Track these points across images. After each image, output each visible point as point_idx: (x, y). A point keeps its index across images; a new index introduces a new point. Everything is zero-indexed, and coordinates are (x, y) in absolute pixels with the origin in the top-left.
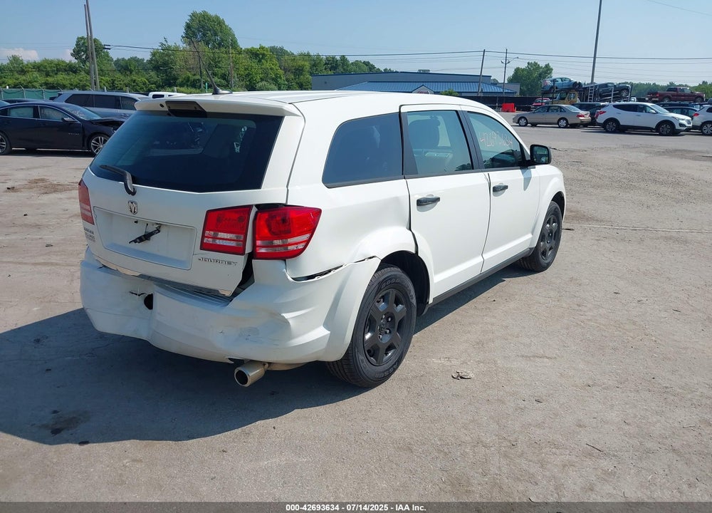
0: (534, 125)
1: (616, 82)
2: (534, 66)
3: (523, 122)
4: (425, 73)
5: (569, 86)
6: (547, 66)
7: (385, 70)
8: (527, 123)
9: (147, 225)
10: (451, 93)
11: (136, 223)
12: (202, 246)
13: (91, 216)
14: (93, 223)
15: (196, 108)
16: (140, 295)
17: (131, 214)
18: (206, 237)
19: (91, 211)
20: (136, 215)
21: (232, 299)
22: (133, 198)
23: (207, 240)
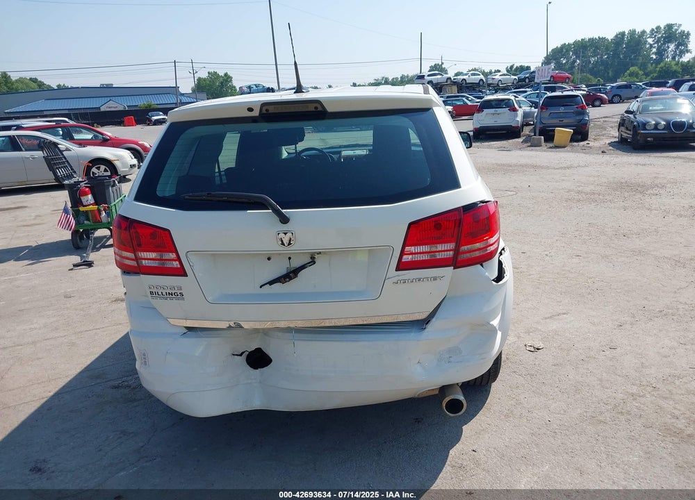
2: (213, 75)
4: (109, 87)
6: (226, 74)
7: (59, 86)
9: (290, 258)
10: (150, 106)
11: (269, 259)
12: (401, 266)
13: (179, 266)
14: (185, 275)
15: (316, 108)
16: (241, 355)
17: (282, 248)
18: (412, 254)
19: (179, 259)
20: (291, 248)
21: (427, 321)
22: (285, 227)
23: (406, 258)
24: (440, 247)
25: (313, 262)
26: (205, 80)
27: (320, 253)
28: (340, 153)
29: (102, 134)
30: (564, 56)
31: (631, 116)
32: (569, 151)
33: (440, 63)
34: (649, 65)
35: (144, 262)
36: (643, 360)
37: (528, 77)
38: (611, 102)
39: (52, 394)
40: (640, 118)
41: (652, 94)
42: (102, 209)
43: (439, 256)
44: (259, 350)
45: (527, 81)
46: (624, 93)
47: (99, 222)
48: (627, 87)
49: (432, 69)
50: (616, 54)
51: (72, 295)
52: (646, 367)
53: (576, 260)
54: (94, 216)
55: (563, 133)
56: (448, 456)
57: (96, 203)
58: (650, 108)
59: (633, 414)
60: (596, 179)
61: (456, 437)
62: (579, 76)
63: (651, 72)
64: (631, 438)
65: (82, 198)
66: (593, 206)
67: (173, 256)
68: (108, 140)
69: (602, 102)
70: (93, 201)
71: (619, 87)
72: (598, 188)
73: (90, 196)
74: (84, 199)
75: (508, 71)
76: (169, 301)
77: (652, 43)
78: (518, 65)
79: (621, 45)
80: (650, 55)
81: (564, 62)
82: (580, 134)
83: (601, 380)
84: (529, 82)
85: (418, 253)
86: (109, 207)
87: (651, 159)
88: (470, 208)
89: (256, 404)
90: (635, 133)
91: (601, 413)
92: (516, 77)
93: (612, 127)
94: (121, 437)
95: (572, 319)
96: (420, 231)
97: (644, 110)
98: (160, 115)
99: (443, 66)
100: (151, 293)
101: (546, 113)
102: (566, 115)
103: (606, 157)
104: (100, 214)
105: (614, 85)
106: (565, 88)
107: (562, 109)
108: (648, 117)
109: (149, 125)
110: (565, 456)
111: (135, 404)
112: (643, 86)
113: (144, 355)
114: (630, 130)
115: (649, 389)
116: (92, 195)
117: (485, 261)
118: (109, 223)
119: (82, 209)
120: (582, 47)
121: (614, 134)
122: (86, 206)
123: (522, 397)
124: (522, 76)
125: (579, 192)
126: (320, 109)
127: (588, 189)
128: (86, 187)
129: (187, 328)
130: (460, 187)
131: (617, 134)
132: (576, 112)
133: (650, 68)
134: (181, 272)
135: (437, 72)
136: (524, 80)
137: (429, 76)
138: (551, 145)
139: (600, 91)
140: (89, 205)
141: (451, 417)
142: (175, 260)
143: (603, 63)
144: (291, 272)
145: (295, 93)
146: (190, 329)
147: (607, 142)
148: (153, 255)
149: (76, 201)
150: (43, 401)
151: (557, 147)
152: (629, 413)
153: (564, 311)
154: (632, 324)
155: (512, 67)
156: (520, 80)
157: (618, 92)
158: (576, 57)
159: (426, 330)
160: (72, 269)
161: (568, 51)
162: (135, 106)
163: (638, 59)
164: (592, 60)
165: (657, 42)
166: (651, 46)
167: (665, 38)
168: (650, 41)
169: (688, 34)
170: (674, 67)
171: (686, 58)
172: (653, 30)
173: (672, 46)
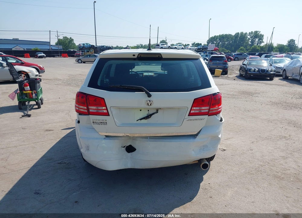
0: (84, 62)
1: (106, 45)
2: (65, 38)
3: (80, 61)
5: (90, 46)
6: (71, 38)
8: (82, 62)
9: (148, 110)
10: (37, 49)
11: (141, 110)
12: (190, 114)
13: (107, 112)
14: (109, 115)
15: (159, 56)
16: (124, 147)
17: (148, 106)
18: (194, 110)
19: (107, 109)
20: (151, 106)
21: (197, 135)
22: (149, 99)
23: (192, 112)
24: (203, 108)
25: (157, 112)
26: (61, 40)
27: (160, 109)
28: (142, 74)
29: (21, 61)
30: (215, 40)
31: (245, 66)
32: (221, 79)
33: (165, 40)
34: (248, 46)
35: (90, 110)
36: (263, 154)
37: (201, 48)
38: (234, 60)
39: (32, 166)
40: (248, 67)
41: (251, 58)
42: (33, 92)
43: (203, 111)
44: (130, 146)
45: (201, 49)
46: (239, 57)
47: (31, 98)
48: (241, 54)
49: (161, 42)
50: (235, 41)
51: (26, 128)
52: (264, 156)
53: (232, 119)
54: (30, 96)
55: (218, 71)
56: (200, 186)
57: (31, 90)
58: (252, 63)
59: (263, 171)
60: (233, 89)
61: (202, 180)
62: (221, 49)
63: (249, 49)
64: (263, 179)
65: (25, 88)
66: (234, 100)
67: (104, 108)
68: (23, 63)
69: (231, 60)
70: (29, 89)
71: (238, 54)
72: (235, 93)
73: (28, 87)
74: (26, 88)
75: (192, 45)
76: (100, 125)
77: (249, 38)
78: (197, 43)
79: (237, 38)
80: (248, 43)
81: (215, 43)
82: (225, 72)
83: (249, 160)
85: (196, 110)
86: (37, 92)
87: (253, 83)
88: (214, 95)
89: (129, 166)
90: (246, 73)
91: (251, 171)
92: (197, 48)
93: (236, 70)
94: (69, 181)
95: (235, 140)
96: (198, 102)
97: (249, 64)
98: (42, 54)
99: (166, 41)
100: (93, 122)
101: (212, 63)
102: (219, 64)
103: (235, 82)
104: (32, 95)
105: (236, 53)
106: (217, 53)
107: (218, 62)
108: (252, 67)
109: (36, 58)
110: (242, 185)
111: (71, 169)
112: (247, 55)
113: (88, 146)
114: (244, 72)
115: (267, 163)
116: (29, 86)
117: (217, 114)
118: (36, 99)
119: (24, 92)
120: (223, 38)
121: (238, 73)
122: (26, 91)
123: (222, 166)
124: (199, 47)
125: (228, 94)
126: (160, 56)
127: (231, 93)
128: (27, 83)
129: (105, 136)
130: (211, 87)
131: (239, 73)
132: (223, 63)
133: (248, 47)
134: (107, 114)
135: (165, 44)
136: (200, 49)
137: (161, 45)
138: (213, 76)
139: (230, 56)
140: (28, 91)
141: (203, 170)
142: (105, 110)
143: (230, 44)
144: (149, 116)
145: (147, 50)
146: (106, 136)
147: (235, 76)
148: (94, 108)
149: (22, 88)
150: (29, 168)
151: (215, 77)
152: (261, 171)
153: (232, 137)
154: (257, 142)
155: (194, 43)
156: (198, 49)
157: (237, 56)
158: (220, 41)
159: (196, 138)
160: (21, 118)
161: (217, 38)
162: (30, 49)
163: (244, 44)
164: (226, 43)
165: (251, 38)
166: (249, 39)
167: (254, 36)
168: (249, 37)
169: (263, 36)
170: (258, 48)
171: (262, 45)
172: (250, 33)
173: (257, 40)
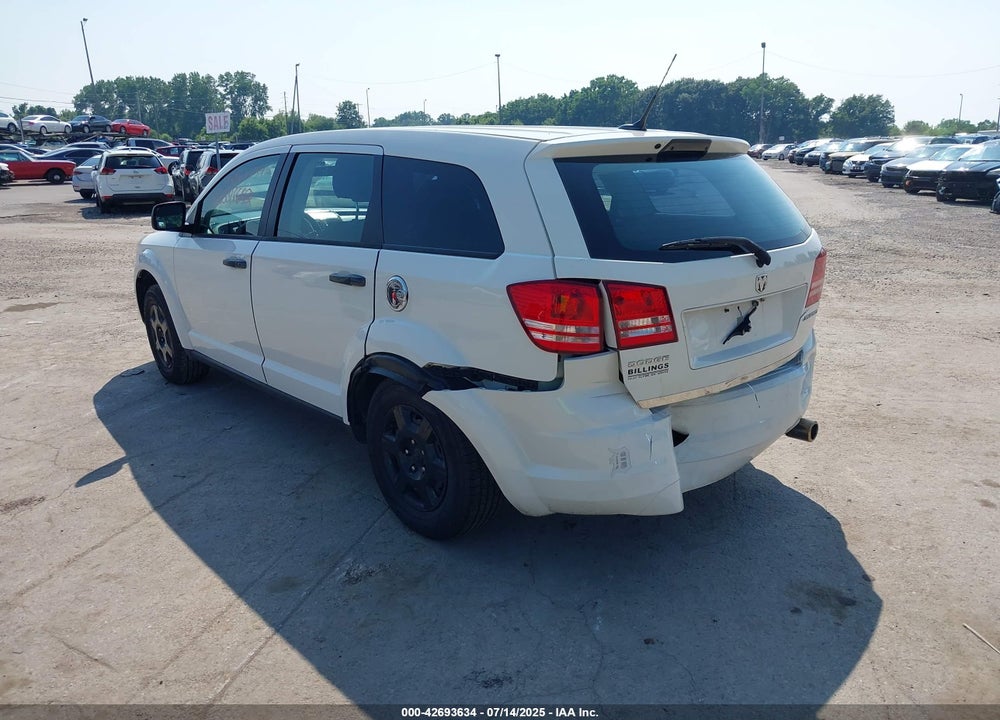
9: (738, 308)
11: (727, 311)
13: (672, 330)
14: (676, 339)
17: (758, 294)
19: (672, 321)
25: (755, 309)
30: (104, 98)
37: (86, 125)
44: (680, 429)
45: (86, 130)
50: (179, 103)
67: (666, 318)
77: (224, 93)
79: (184, 92)
80: (224, 108)
81: (106, 107)
84: (90, 132)
92: (68, 124)
100: (630, 372)
120: (130, 89)
129: (651, 409)
134: (673, 337)
136: (81, 128)
142: (668, 323)
143: (163, 112)
144: (743, 322)
146: (653, 410)
156: (75, 128)
158: (124, 102)
164: (148, 107)
165: (231, 93)
166: (223, 97)
167: (239, 89)
168: (221, 90)
169: (265, 88)
170: (260, 126)
171: (269, 116)
172: (221, 77)
173: (249, 100)
